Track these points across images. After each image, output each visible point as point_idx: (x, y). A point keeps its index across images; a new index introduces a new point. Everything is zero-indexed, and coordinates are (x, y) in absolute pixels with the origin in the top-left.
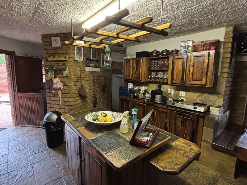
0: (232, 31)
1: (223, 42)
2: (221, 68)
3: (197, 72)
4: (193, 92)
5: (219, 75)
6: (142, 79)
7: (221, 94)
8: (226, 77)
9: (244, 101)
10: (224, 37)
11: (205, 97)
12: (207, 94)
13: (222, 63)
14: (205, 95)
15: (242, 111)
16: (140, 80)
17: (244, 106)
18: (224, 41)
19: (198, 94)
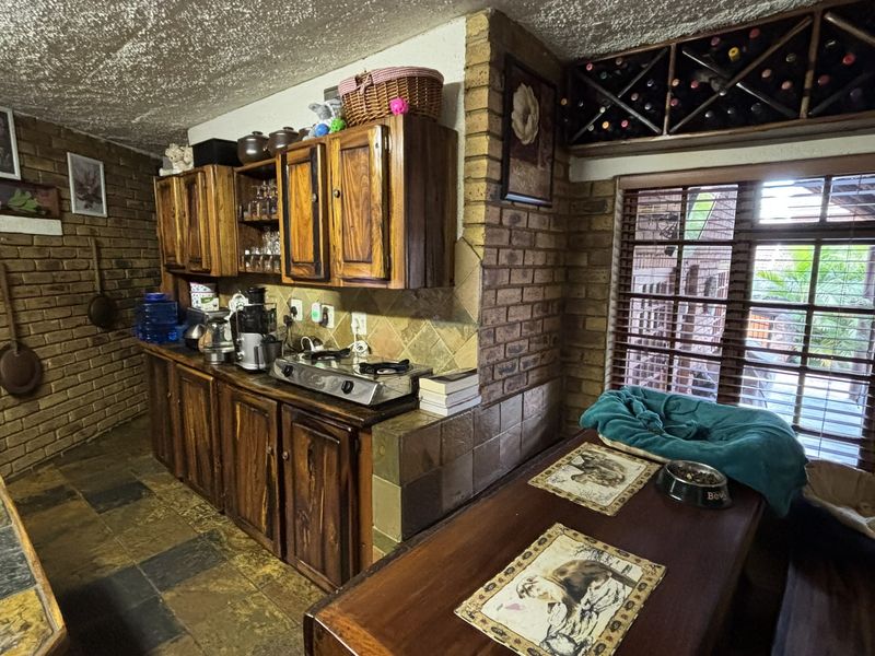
0: (486, 34)
1: (463, 87)
2: (465, 205)
3: (356, 224)
4: (387, 315)
5: (460, 235)
6: (210, 263)
7: (468, 321)
8: (482, 242)
9: (602, 346)
10: (463, 63)
11: (425, 335)
12: (428, 322)
13: (466, 180)
14: (426, 325)
15: (598, 385)
16: (204, 266)
17: (603, 367)
18: (465, 83)
19: (404, 323)
